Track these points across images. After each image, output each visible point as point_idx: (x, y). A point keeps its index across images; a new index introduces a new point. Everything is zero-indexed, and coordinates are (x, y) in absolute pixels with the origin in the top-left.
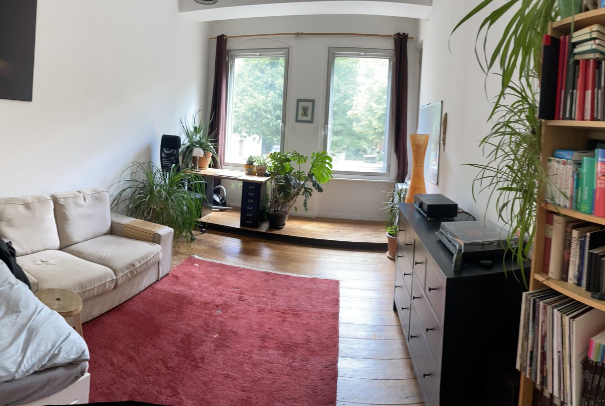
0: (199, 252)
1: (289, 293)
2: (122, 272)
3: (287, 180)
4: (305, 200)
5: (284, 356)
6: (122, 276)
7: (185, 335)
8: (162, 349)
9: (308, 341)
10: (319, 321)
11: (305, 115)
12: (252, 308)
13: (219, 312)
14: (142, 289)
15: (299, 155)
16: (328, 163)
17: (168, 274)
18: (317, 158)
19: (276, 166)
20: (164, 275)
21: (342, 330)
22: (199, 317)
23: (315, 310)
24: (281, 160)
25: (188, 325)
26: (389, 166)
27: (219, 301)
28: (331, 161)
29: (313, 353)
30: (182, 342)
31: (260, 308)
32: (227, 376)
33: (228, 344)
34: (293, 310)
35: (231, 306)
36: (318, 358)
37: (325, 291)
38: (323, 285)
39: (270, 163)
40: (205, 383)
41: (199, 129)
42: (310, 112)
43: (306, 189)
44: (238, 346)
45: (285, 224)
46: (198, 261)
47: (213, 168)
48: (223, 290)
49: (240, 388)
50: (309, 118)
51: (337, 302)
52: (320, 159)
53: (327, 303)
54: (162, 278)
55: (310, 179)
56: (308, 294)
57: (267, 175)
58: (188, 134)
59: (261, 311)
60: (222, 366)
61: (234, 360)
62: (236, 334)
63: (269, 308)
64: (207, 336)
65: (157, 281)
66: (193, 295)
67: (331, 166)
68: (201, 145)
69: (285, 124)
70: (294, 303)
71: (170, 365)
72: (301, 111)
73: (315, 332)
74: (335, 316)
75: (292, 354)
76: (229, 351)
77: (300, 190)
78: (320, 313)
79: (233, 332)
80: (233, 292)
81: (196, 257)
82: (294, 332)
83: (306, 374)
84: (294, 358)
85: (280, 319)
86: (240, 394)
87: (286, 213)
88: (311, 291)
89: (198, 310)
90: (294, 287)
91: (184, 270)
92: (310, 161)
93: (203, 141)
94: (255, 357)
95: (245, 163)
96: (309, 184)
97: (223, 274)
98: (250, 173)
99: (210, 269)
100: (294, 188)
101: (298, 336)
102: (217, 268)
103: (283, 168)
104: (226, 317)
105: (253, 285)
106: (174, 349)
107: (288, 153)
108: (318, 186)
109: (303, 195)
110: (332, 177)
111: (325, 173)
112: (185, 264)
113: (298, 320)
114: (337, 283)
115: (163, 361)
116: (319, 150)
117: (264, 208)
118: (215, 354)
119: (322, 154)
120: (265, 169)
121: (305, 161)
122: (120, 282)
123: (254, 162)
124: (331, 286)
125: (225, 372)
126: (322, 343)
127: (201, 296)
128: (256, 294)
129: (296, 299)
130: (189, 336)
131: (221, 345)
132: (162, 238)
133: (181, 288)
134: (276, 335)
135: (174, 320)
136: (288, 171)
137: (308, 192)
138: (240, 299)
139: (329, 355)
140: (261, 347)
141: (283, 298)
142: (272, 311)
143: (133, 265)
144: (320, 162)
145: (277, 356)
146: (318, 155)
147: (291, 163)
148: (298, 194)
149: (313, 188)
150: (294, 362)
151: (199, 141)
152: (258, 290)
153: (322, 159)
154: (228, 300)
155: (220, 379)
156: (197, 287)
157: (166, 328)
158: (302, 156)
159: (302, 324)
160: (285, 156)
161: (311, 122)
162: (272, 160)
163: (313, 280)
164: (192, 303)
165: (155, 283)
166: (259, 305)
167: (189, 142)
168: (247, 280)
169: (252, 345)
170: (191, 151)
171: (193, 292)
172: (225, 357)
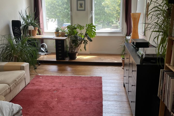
0: (40, 73)
1: (82, 82)
2: (12, 84)
3: (76, 37)
4: (85, 46)
5: (83, 101)
6: (12, 86)
7: (44, 101)
8: (37, 108)
9: (91, 97)
10: (95, 90)
11: (81, 7)
12: (68, 89)
13: (55, 92)
14: (20, 91)
15: (80, 26)
16: (94, 29)
17: (29, 83)
18: (88, 27)
19: (70, 32)
20: (28, 84)
21: (104, 93)
22: (48, 95)
23: (93, 87)
24: (72, 29)
25: (45, 98)
26: (123, 28)
27: (54, 88)
28: (95, 28)
29: (93, 100)
30: (44, 104)
31: (71, 88)
32: (64, 110)
33: (62, 101)
34: (84, 88)
35: (60, 89)
36: (95, 101)
37: (96, 80)
38: (95, 78)
39: (67, 30)
40: (56, 114)
41: (29, 16)
42: (83, 6)
43: (85, 41)
44: (66, 101)
45: (76, 57)
46: (41, 76)
47: (39, 35)
48: (55, 85)
49: (69, 113)
50: (83, 9)
51: (101, 84)
52: (90, 27)
53: (97, 84)
54: (27, 85)
55: (86, 36)
56: (89, 82)
57: (66, 36)
58: (24, 19)
59: (71, 89)
60: (61, 108)
61: (65, 105)
62: (64, 97)
63: (75, 88)
64: (53, 100)
65: (25, 86)
66: (43, 88)
67: (95, 30)
68: (32, 24)
69: (72, 12)
70: (84, 85)
71: (42, 111)
72: (79, 5)
73: (94, 94)
74: (101, 88)
75: (86, 101)
76: (62, 103)
77: (82, 42)
78: (95, 88)
79: (63, 97)
80: (59, 84)
81: (40, 75)
82: (86, 94)
83: (92, 106)
84: (86, 102)
85: (80, 91)
86: (69, 114)
87: (77, 52)
88: (91, 81)
89: (46, 93)
90: (83, 80)
91: (36, 80)
92: (85, 28)
93: (33, 22)
94: (72, 103)
95: (55, 31)
96: (86, 39)
97: (53, 79)
98: (58, 36)
99: (47, 78)
100: (79, 40)
101: (87, 95)
102: (50, 77)
103: (73, 32)
104: (58, 93)
105: (67, 81)
106: (42, 106)
107: (75, 25)
108: (90, 39)
109: (84, 44)
110: (96, 35)
111: (93, 33)
112: (35, 78)
113: (87, 90)
114: (101, 78)
115: (39, 111)
116: (89, 23)
117: (67, 51)
118: (57, 105)
119: (91, 25)
120: (65, 34)
121: (83, 28)
122: (12, 88)
123: (59, 30)
124: (98, 79)
125: (63, 109)
126: (97, 97)
127: (46, 88)
128: (68, 84)
129: (85, 84)
130: (46, 101)
131: (59, 101)
132: (25, 68)
133: (37, 87)
134: (79, 96)
135: (38, 98)
136: (76, 33)
137: (85, 42)
138: (63, 86)
139: (99, 100)
140: (74, 100)
141: (80, 84)
142: (76, 89)
143: (16, 80)
144: (90, 28)
145: (81, 102)
146: (89, 25)
147: (77, 30)
148: (81, 43)
149: (88, 40)
150: (87, 103)
151: (31, 22)
152: (69, 83)
153: (91, 27)
154: (58, 87)
155: (61, 111)
156: (44, 85)
157: (36, 101)
158: (82, 26)
159: (88, 91)
160: (74, 26)
161: (84, 10)
162: (68, 29)
163: (91, 77)
164: (43, 91)
165: (24, 87)
166: (70, 87)
167: (25, 23)
168: (64, 80)
169: (71, 100)
170: (27, 27)
171: (42, 87)
172: (61, 105)
